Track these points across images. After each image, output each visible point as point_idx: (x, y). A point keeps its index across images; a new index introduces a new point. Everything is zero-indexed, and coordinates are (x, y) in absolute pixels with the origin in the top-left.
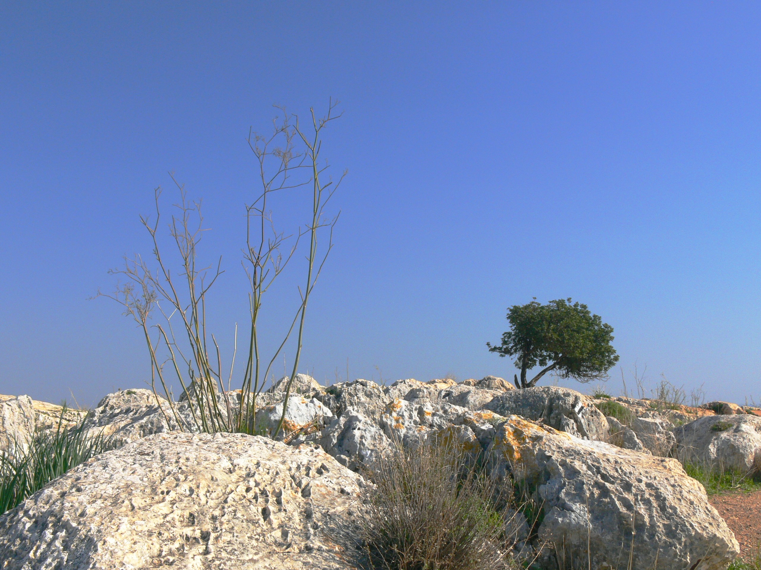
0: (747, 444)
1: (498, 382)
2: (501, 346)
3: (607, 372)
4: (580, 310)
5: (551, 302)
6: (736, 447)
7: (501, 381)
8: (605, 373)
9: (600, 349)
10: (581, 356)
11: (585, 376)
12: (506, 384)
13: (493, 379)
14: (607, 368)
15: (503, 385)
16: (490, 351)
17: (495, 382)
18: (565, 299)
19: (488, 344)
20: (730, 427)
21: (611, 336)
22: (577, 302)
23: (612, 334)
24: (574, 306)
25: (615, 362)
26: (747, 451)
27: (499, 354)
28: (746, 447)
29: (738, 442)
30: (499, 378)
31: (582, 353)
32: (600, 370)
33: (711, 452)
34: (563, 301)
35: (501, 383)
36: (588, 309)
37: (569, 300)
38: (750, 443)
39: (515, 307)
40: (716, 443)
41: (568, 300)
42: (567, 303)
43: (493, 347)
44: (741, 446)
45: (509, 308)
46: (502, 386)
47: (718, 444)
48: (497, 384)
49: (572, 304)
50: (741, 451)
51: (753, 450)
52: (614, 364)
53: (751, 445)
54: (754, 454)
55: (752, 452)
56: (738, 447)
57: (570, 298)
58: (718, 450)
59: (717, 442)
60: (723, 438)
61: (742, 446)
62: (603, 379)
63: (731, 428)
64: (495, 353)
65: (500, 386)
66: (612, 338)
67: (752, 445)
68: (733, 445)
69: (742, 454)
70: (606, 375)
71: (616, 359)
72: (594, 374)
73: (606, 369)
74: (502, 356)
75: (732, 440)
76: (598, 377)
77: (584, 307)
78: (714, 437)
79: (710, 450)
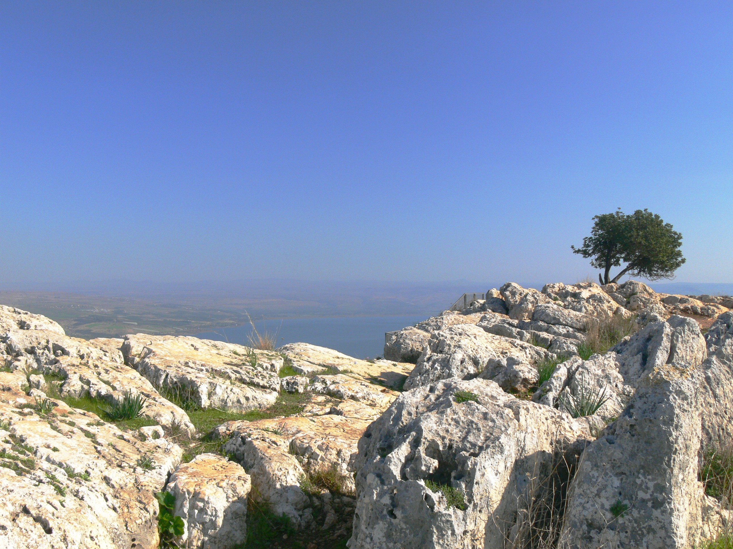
4: (654, 219)
8: (672, 273)
11: (657, 275)
19: (572, 247)
22: (652, 213)
23: (680, 241)
25: (682, 264)
34: (641, 211)
36: (661, 219)
41: (644, 210)
42: (644, 213)
49: (648, 214)
52: (680, 266)
62: (669, 278)
71: (683, 261)
76: (665, 276)
77: (658, 217)
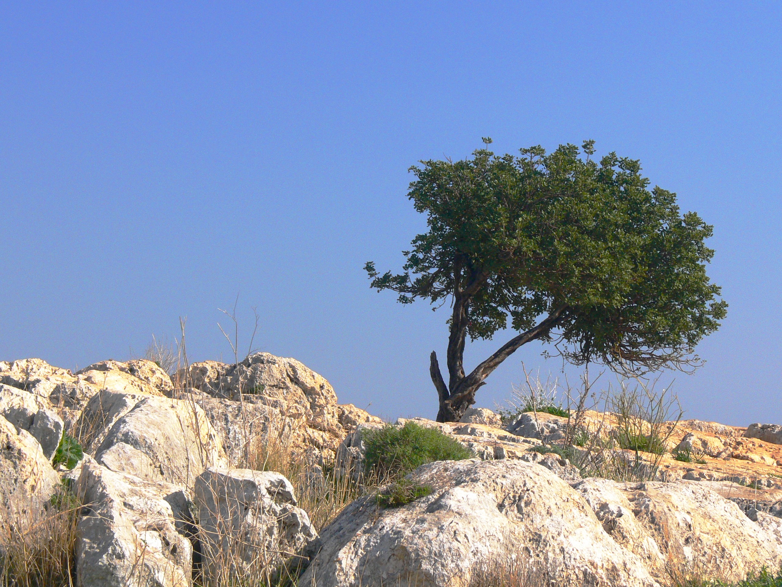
0: (447, 546)
1: (281, 372)
2: (402, 273)
3: (695, 348)
4: (619, 175)
5: (526, 151)
6: (413, 555)
7: (291, 366)
8: (690, 351)
9: (670, 284)
10: (605, 302)
11: (632, 357)
12: (305, 376)
13: (268, 362)
14: (694, 336)
15: (295, 380)
16: (372, 285)
17: (270, 370)
18: (579, 145)
19: (369, 268)
20: (421, 496)
21: (705, 246)
22: (613, 154)
23: (707, 243)
24: (602, 163)
25: (718, 322)
26: (443, 565)
27: (397, 294)
28: (440, 555)
29: (420, 541)
30: (285, 360)
31: (608, 295)
32: (675, 343)
33: (342, 570)
34: (572, 150)
35: (291, 373)
36: (642, 174)
37: (588, 146)
38: (455, 543)
39: (429, 163)
40: (363, 544)
41: (584, 147)
42: (582, 156)
43: (381, 276)
44: (426, 551)
45: (413, 168)
46: (292, 380)
47: (368, 545)
48: (279, 376)
49: (597, 159)
50: (426, 566)
51: (466, 565)
52: (713, 326)
53: (458, 550)
54: (468, 576)
55: (461, 571)
56: (418, 555)
57: (593, 142)
58: (363, 562)
59: (368, 541)
60: (387, 529)
61: (430, 552)
62: (683, 366)
63: (424, 499)
64: (386, 291)
65: (288, 381)
66: (709, 254)
67: (462, 550)
68: (404, 548)
69: (427, 574)
70: (691, 357)
71: (720, 311)
72: (658, 352)
73: (692, 341)
74: (404, 300)
75: (407, 533)
76: (669, 363)
77: (633, 166)
78: (366, 526)
79: (340, 563)
